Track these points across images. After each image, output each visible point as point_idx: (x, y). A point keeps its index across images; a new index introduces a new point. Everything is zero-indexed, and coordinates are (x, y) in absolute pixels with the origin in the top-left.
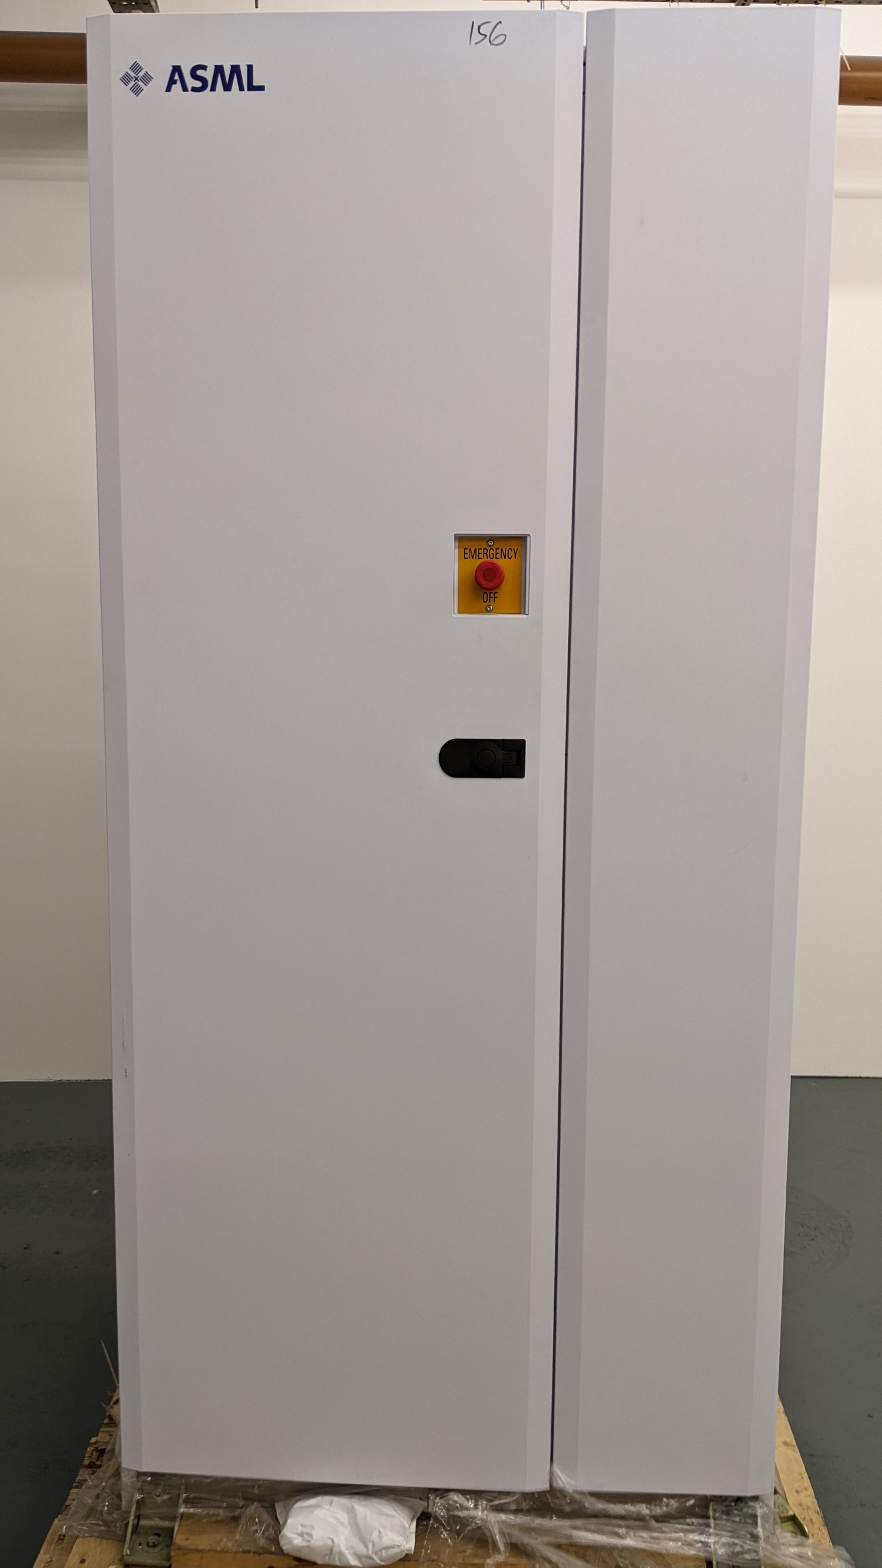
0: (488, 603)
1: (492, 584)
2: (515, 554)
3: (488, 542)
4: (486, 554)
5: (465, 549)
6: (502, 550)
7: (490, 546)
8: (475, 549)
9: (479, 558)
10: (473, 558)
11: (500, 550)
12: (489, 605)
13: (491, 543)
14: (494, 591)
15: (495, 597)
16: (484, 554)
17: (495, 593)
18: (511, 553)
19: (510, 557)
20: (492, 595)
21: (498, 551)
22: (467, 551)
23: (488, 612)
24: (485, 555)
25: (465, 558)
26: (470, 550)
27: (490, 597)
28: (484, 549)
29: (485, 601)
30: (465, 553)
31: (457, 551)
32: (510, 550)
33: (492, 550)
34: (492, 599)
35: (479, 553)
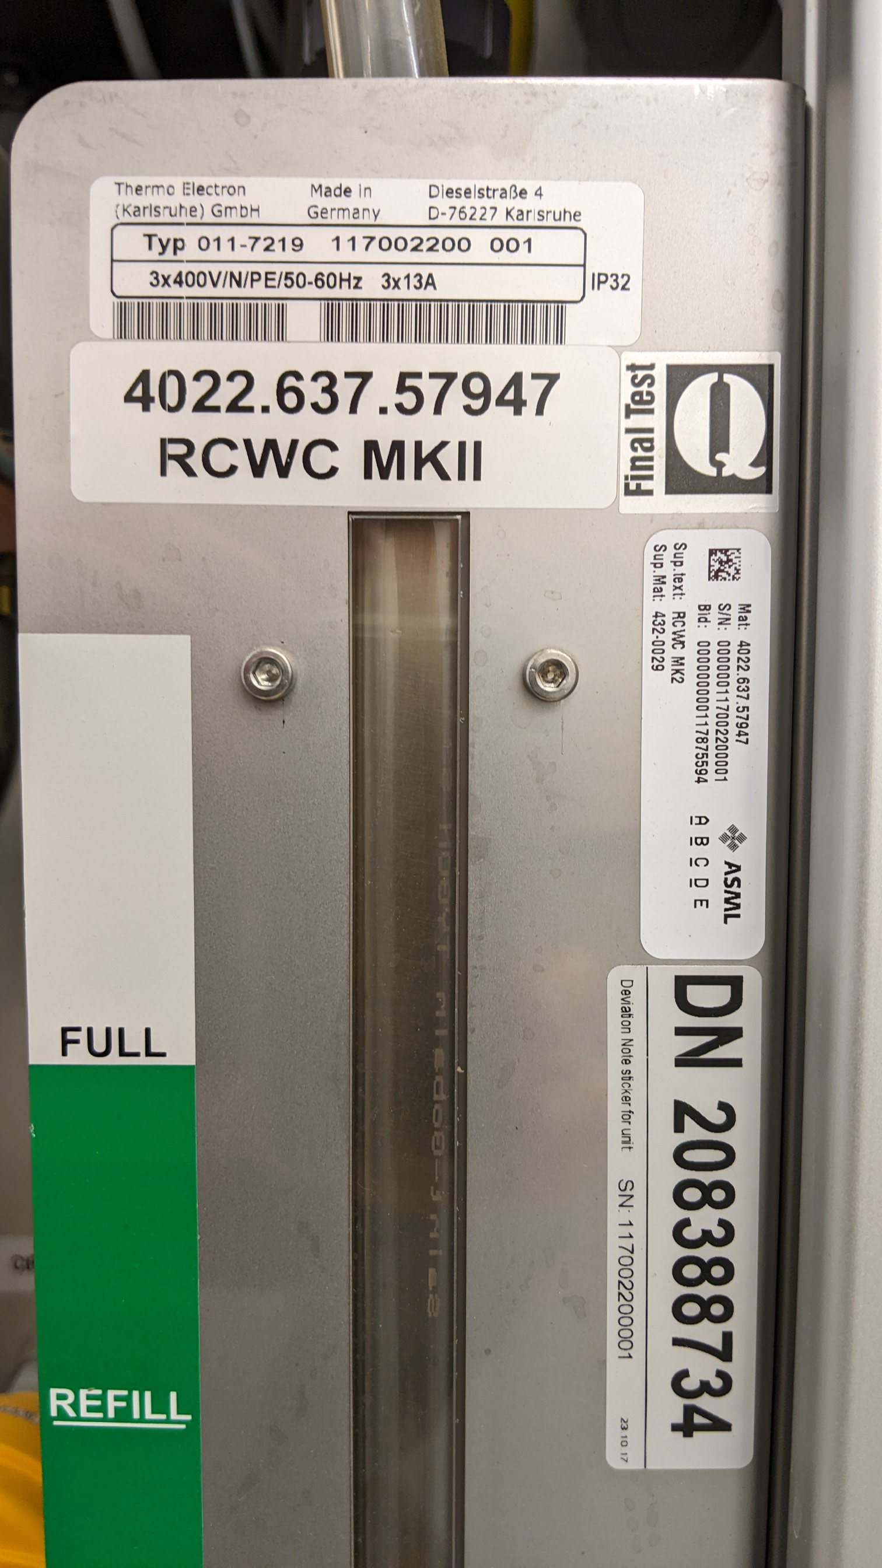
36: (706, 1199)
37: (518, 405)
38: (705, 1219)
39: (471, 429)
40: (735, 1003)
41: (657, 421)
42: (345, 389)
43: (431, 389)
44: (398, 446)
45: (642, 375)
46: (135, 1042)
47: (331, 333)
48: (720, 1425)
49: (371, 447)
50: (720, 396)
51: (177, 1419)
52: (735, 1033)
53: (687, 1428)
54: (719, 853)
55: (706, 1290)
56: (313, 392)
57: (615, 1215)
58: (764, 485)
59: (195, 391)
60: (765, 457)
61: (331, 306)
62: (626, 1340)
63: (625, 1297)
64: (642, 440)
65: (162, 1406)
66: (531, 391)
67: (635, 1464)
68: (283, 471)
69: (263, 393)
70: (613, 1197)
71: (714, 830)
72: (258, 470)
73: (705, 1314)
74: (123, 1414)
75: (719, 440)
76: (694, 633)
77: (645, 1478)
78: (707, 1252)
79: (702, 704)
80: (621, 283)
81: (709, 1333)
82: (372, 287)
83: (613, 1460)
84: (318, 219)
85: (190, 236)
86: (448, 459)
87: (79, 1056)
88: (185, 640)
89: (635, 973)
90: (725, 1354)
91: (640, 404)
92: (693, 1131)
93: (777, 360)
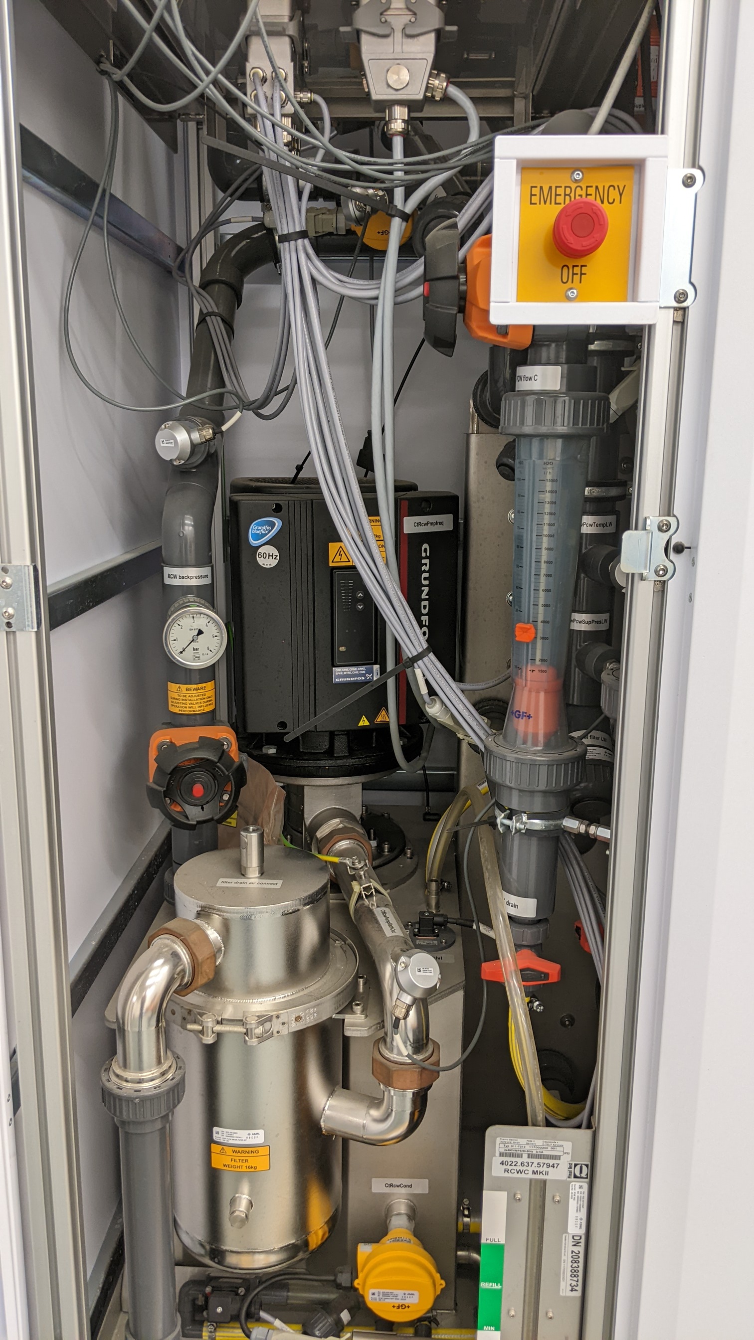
0: (569, 284)
1: (586, 243)
2: (621, 195)
3: (573, 173)
4: (569, 195)
5: (532, 187)
6: (597, 187)
7: (576, 181)
8: (550, 188)
9: (556, 203)
10: (545, 203)
11: (594, 188)
12: (571, 289)
13: (578, 176)
14: (580, 262)
15: (582, 274)
16: (565, 195)
17: (582, 266)
18: (614, 194)
19: (611, 201)
20: (577, 270)
21: (590, 191)
22: (536, 191)
23: (569, 299)
24: (567, 197)
25: (531, 203)
26: (541, 188)
27: (573, 274)
28: (566, 187)
29: (565, 280)
30: (532, 195)
31: (519, 188)
32: (612, 188)
33: (579, 189)
34: (577, 278)
35: (556, 195)
36: (576, 1262)
37: (554, 1167)
38: (575, 1265)
39: (547, 1170)
40: (581, 1238)
41: (573, 1170)
42: (530, 1164)
43: (542, 1165)
44: (537, 1171)
45: (571, 1165)
46: (496, 1240)
47: (529, 1157)
48: (576, 1290)
49: (533, 1171)
50: (581, 1168)
51: (499, 1287)
52: (579, 1243)
53: (572, 1290)
54: (579, 1221)
55: (575, 1273)
56: (526, 1164)
57: (562, 1263)
58: (587, 1178)
59: (509, 1163)
60: (587, 1175)
61: (529, 1155)
62: (563, 1279)
63: (564, 1272)
64: (570, 1172)
65: (497, 1285)
66: (556, 1166)
67: (564, 1295)
68: (521, 1173)
69: (519, 1164)
70: (562, 1261)
71: (579, 1218)
72: (518, 1173)
73: (575, 1276)
74: (492, 1286)
75: (581, 1172)
76: (576, 1195)
77: (566, 1297)
78: (575, 1269)
79: (578, 1203)
80: (568, 1154)
81: (576, 1279)
82: (534, 1152)
83: (561, 1294)
84: (527, 1144)
85: (510, 1145)
86: (544, 1173)
87: (489, 1242)
88: (506, 1193)
89: (567, 1235)
90: (577, 1281)
91: (570, 1168)
92: (574, 1254)
93: (589, 1163)
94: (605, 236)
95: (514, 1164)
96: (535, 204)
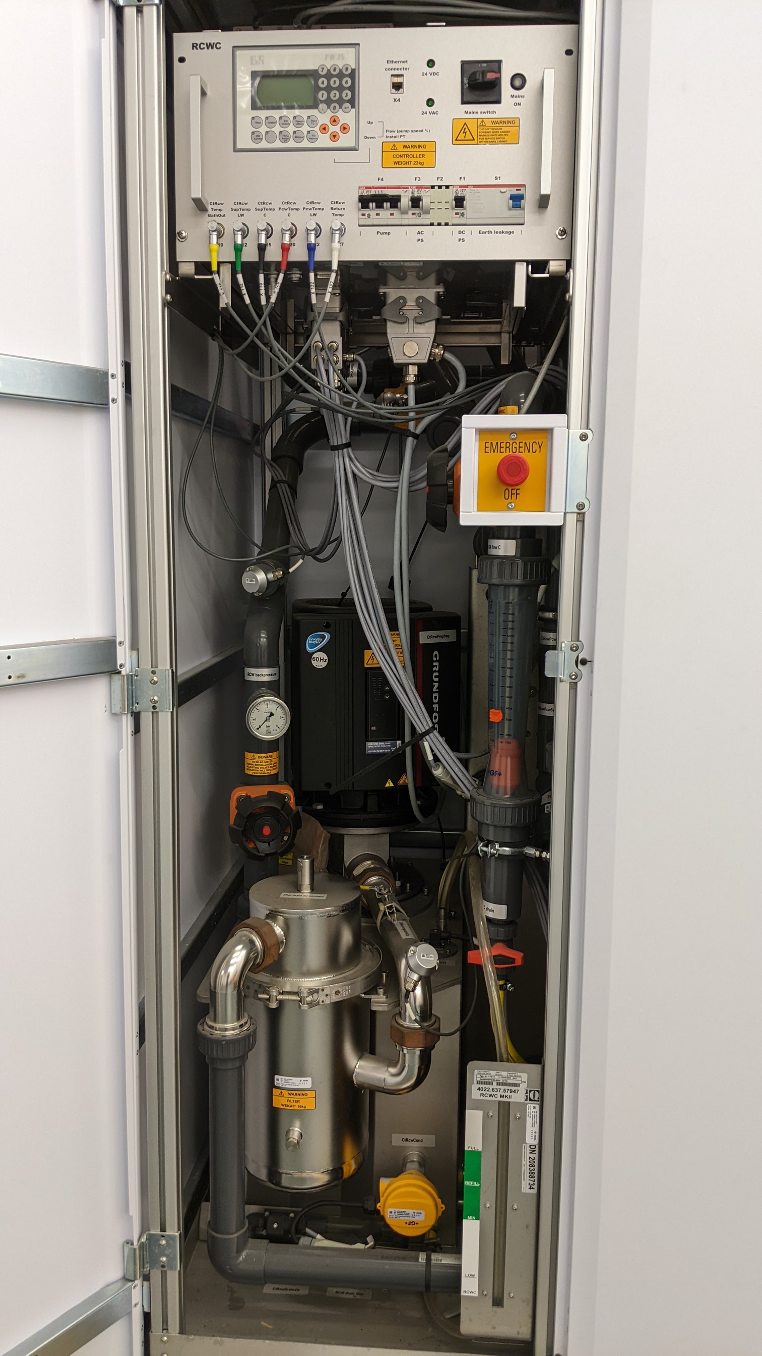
0: (509, 500)
1: (516, 480)
2: (540, 447)
3: (511, 434)
4: (508, 447)
5: (486, 443)
6: (525, 443)
7: (513, 439)
8: (497, 443)
9: (500, 452)
10: (494, 452)
11: (524, 443)
12: (511, 503)
13: (513, 436)
14: (517, 487)
15: (517, 494)
16: (506, 447)
17: (517, 489)
18: (536, 447)
19: (534, 451)
20: (514, 492)
21: (521, 445)
22: (488, 445)
23: (509, 509)
24: (508, 449)
25: (485, 452)
26: (491, 443)
27: (512, 494)
28: (506, 443)
29: (507, 498)
30: (486, 447)
31: (477, 443)
32: (534, 443)
33: (514, 444)
34: (514, 496)
35: (501, 447)
36: (532, 1166)
37: (515, 1092)
38: (532, 1168)
39: (511, 1094)
40: (535, 1148)
41: (528, 1095)
42: (499, 1090)
43: (507, 1091)
44: (503, 1095)
45: (527, 1091)
46: (476, 1148)
47: (497, 1085)
48: (533, 1188)
49: (501, 1095)
50: (534, 1093)
51: (478, 1185)
52: (535, 1151)
53: (530, 1188)
54: (534, 1134)
55: (532, 1175)
56: (495, 1090)
57: (523, 1167)
58: (538, 1101)
59: (484, 1089)
60: (538, 1098)
61: (497, 1083)
62: (524, 1179)
63: (524, 1174)
64: (527, 1096)
65: (477, 1183)
66: (516, 1091)
67: (525, 1192)
68: (492, 1097)
69: (491, 1090)
70: (523, 1165)
71: (534, 1132)
72: (490, 1096)
73: (532, 1177)
74: (473, 1184)
75: (534, 1097)
76: (532, 1114)
77: (526, 1193)
78: (532, 1171)
79: (532, 1120)
80: (525, 1082)
81: (532, 1179)
82: (501, 1081)
83: (523, 1191)
84: (496, 1075)
85: (484, 1076)
86: (508, 1097)
87: (470, 1149)
88: (482, 1112)
89: (526, 1144)
90: (534, 1181)
91: (527, 1093)
92: (531, 1160)
93: (540, 1090)
94: (527, 477)
95: (487, 1090)
96: (488, 452)
